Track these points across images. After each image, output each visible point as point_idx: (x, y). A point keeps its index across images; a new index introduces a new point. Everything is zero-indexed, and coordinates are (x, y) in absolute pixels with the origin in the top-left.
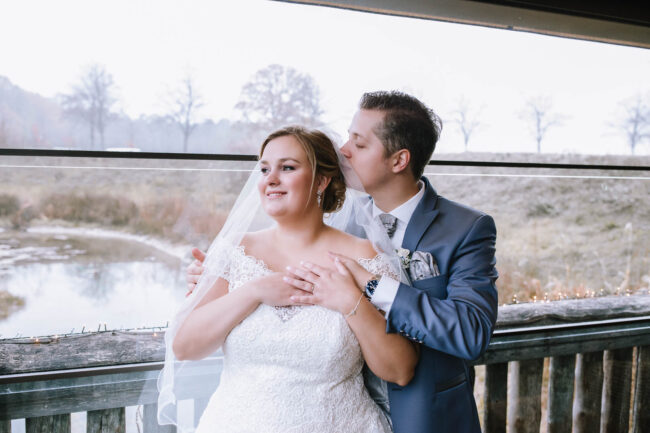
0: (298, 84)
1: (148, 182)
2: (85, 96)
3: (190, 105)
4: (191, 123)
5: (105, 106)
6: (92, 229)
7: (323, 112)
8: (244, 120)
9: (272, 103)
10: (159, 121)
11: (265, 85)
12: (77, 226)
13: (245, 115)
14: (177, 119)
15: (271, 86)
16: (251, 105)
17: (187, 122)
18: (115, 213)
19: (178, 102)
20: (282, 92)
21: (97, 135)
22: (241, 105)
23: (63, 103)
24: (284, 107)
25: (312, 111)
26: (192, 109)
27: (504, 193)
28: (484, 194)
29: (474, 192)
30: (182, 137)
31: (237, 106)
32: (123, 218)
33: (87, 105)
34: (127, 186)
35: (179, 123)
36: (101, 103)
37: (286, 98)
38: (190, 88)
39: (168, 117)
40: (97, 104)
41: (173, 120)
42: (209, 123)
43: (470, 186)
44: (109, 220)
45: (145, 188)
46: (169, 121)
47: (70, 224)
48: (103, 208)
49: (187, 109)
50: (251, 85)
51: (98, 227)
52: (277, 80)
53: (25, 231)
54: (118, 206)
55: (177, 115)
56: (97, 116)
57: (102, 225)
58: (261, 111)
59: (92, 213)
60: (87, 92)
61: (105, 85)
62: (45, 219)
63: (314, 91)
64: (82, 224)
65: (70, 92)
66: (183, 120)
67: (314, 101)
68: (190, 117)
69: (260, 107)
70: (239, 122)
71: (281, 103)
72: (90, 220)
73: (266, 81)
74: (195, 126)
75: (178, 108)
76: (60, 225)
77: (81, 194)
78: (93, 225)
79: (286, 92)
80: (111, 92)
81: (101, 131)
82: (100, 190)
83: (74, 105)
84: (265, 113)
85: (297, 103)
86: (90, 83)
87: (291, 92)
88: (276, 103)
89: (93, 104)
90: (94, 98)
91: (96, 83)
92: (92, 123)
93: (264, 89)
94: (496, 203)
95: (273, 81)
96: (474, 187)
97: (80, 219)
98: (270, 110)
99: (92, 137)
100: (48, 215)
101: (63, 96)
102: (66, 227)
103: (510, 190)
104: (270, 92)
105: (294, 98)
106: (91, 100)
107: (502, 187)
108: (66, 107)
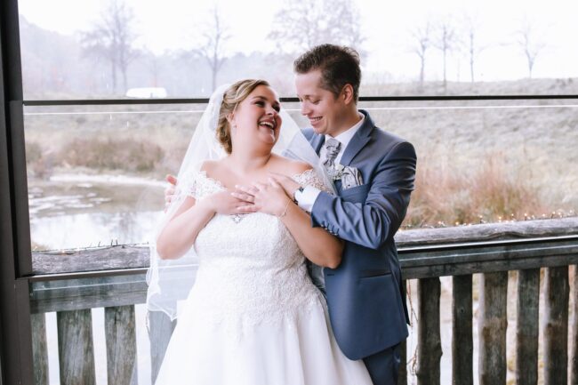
0: (336, 9)
1: (174, 124)
2: (106, 33)
3: (218, 37)
4: (220, 57)
5: (127, 42)
6: (116, 176)
7: (365, 39)
8: (277, 52)
9: (307, 32)
10: (186, 56)
11: (300, 11)
12: (100, 173)
13: (278, 46)
14: (204, 53)
15: (306, 12)
16: (285, 34)
17: (216, 55)
18: (139, 158)
19: (205, 35)
20: (318, 19)
21: (119, 74)
22: (274, 35)
23: (82, 41)
24: (321, 35)
25: (352, 38)
26: (220, 41)
27: (562, 124)
28: (541, 126)
29: (529, 124)
30: (210, 72)
31: (269, 36)
32: (148, 164)
33: (107, 41)
34: (151, 129)
35: (207, 57)
36: (122, 39)
37: (323, 25)
38: (217, 18)
39: (194, 51)
40: (118, 40)
41: (200, 54)
42: (240, 55)
43: (525, 117)
44: (133, 166)
45: (171, 130)
46: (196, 56)
47: (95, 171)
48: (127, 153)
49: (214, 41)
50: (284, 12)
51: (123, 174)
52: (312, 6)
53: (48, 179)
54: (143, 151)
55: (203, 49)
56: (118, 55)
57: (127, 170)
58: (296, 41)
59: (115, 159)
60: (107, 28)
61: (125, 20)
62: (68, 166)
63: (354, 15)
64: (106, 170)
65: (90, 29)
66: (211, 55)
67: (354, 27)
68: (218, 51)
69: (295, 37)
70: (272, 54)
71: (317, 31)
72: (114, 167)
73: (300, 7)
74: (224, 60)
75: (204, 42)
76: (84, 172)
77: (104, 139)
78: (118, 171)
79: (323, 18)
80: (132, 27)
81: (124, 70)
82: (123, 134)
83: (94, 43)
84: (301, 42)
85: (335, 30)
86: (110, 19)
87: (328, 18)
88: (312, 31)
89: (114, 41)
90: (115, 34)
91: (116, 18)
92: (114, 61)
93: (299, 16)
94: (554, 135)
95: (309, 7)
96: (530, 118)
97: (104, 166)
98: (306, 39)
99: (114, 76)
100: (70, 163)
101: (82, 33)
102: (89, 174)
103: (570, 120)
104: (305, 19)
105: (332, 24)
106: (112, 37)
107: (562, 117)
108: (85, 45)
